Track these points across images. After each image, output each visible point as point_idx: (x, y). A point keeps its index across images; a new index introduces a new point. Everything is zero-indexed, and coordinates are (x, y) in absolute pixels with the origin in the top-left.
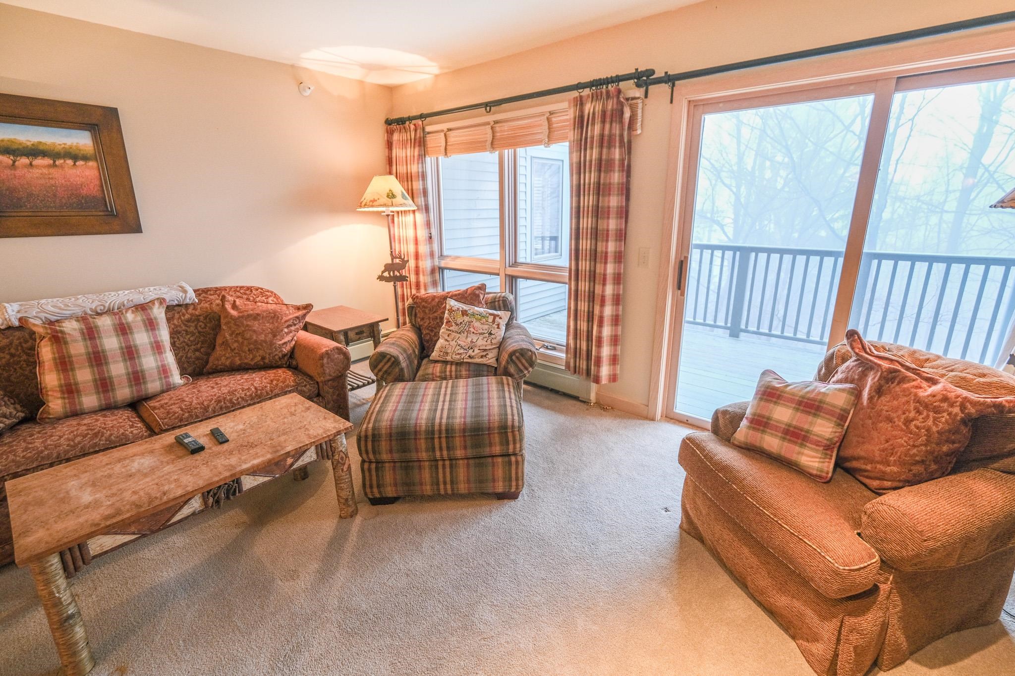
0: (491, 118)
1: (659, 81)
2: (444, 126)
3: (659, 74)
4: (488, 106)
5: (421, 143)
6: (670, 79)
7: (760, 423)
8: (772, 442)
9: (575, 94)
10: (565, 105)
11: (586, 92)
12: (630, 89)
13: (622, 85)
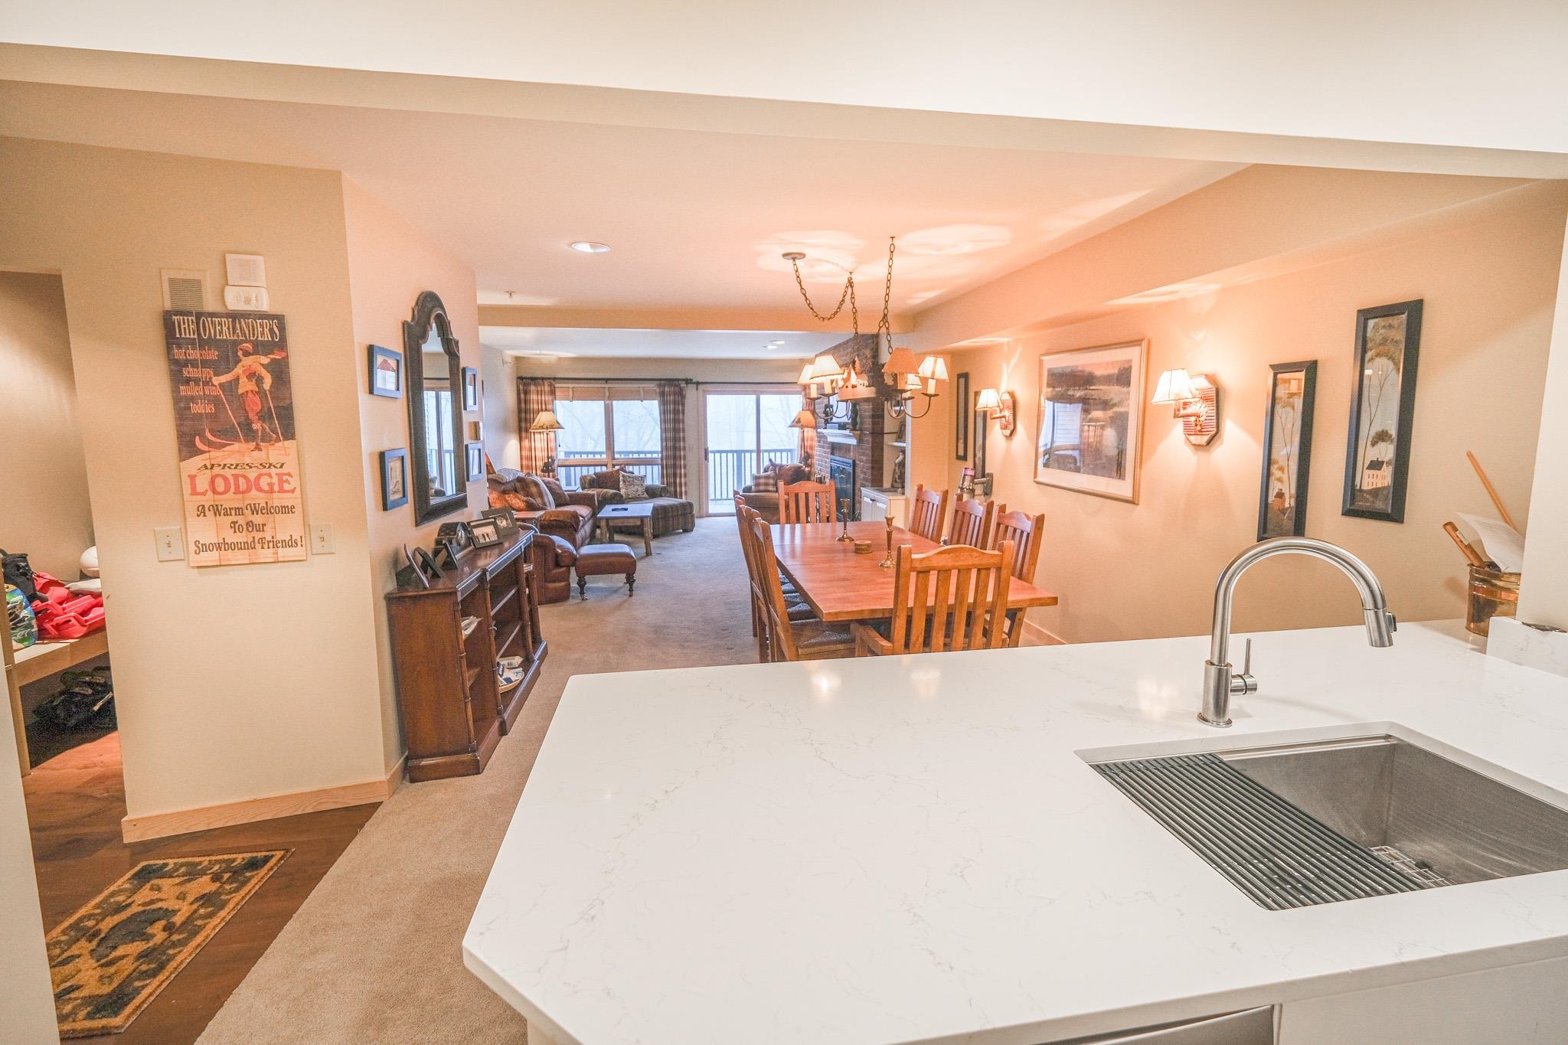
0: (607, 386)
1: (694, 383)
2: (571, 386)
3: (694, 381)
4: (607, 380)
5: (553, 392)
6: (698, 383)
7: (757, 485)
8: (762, 488)
9: (658, 382)
10: (652, 385)
11: (663, 382)
12: (683, 385)
13: (680, 382)
